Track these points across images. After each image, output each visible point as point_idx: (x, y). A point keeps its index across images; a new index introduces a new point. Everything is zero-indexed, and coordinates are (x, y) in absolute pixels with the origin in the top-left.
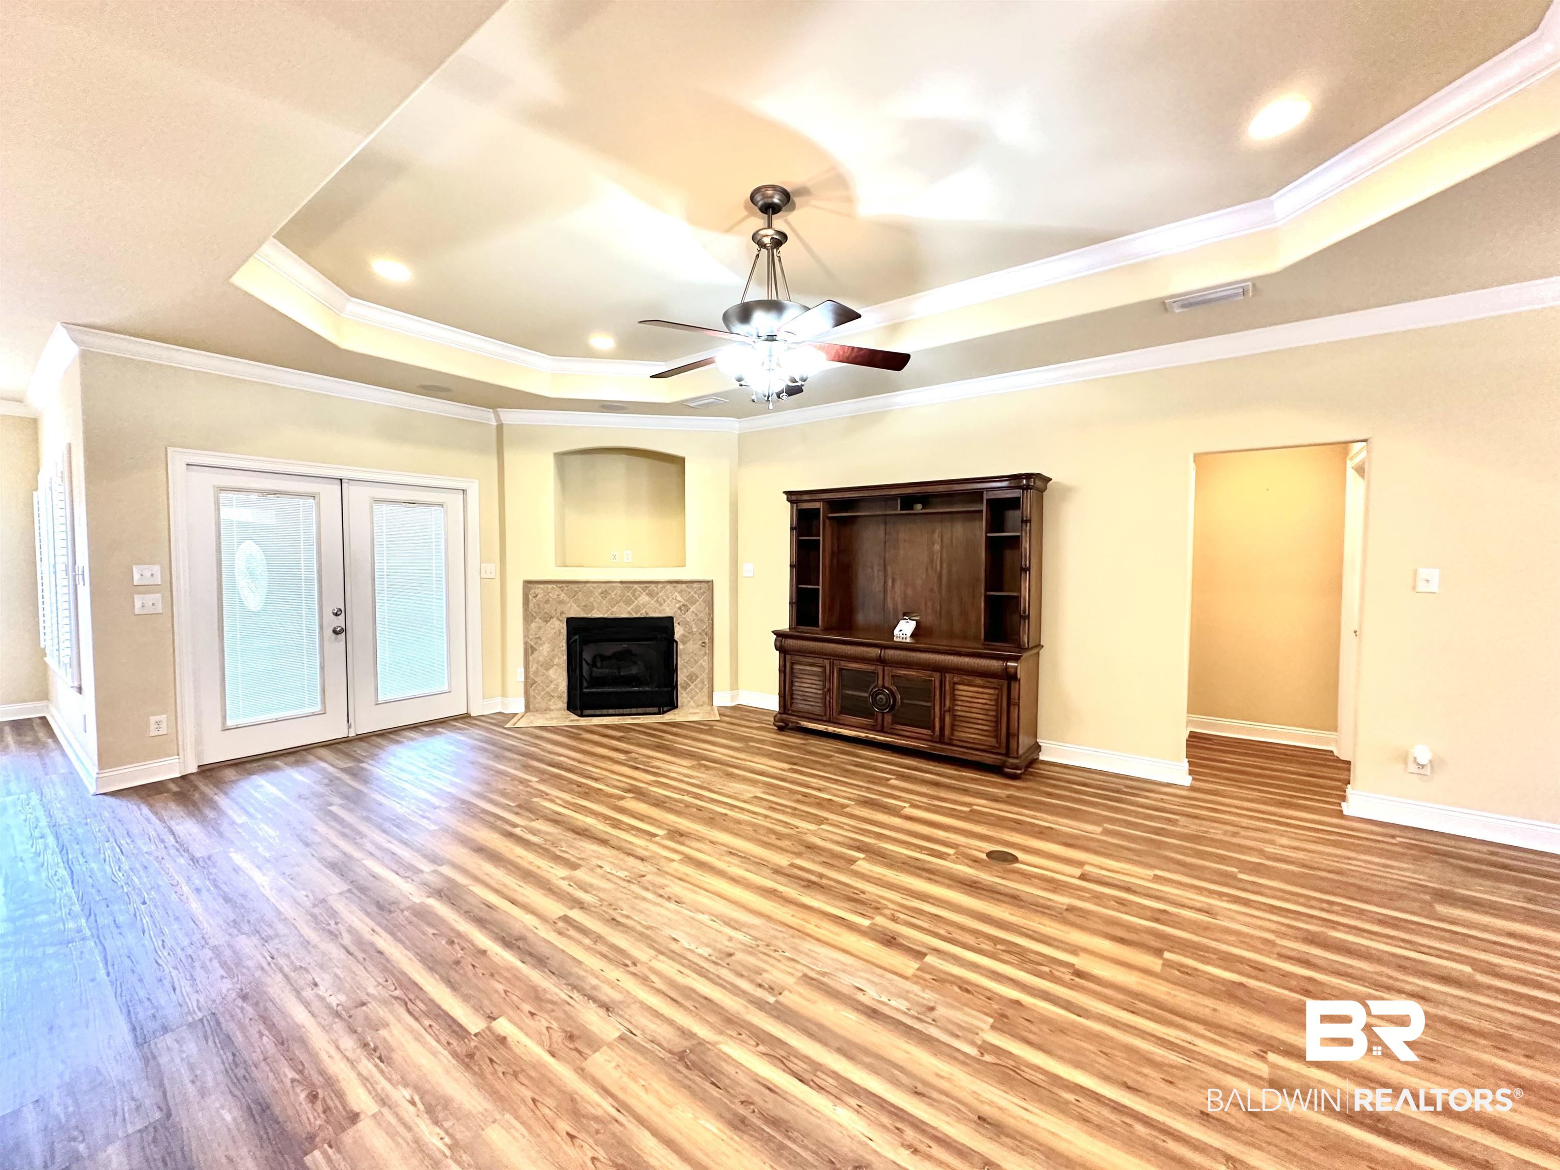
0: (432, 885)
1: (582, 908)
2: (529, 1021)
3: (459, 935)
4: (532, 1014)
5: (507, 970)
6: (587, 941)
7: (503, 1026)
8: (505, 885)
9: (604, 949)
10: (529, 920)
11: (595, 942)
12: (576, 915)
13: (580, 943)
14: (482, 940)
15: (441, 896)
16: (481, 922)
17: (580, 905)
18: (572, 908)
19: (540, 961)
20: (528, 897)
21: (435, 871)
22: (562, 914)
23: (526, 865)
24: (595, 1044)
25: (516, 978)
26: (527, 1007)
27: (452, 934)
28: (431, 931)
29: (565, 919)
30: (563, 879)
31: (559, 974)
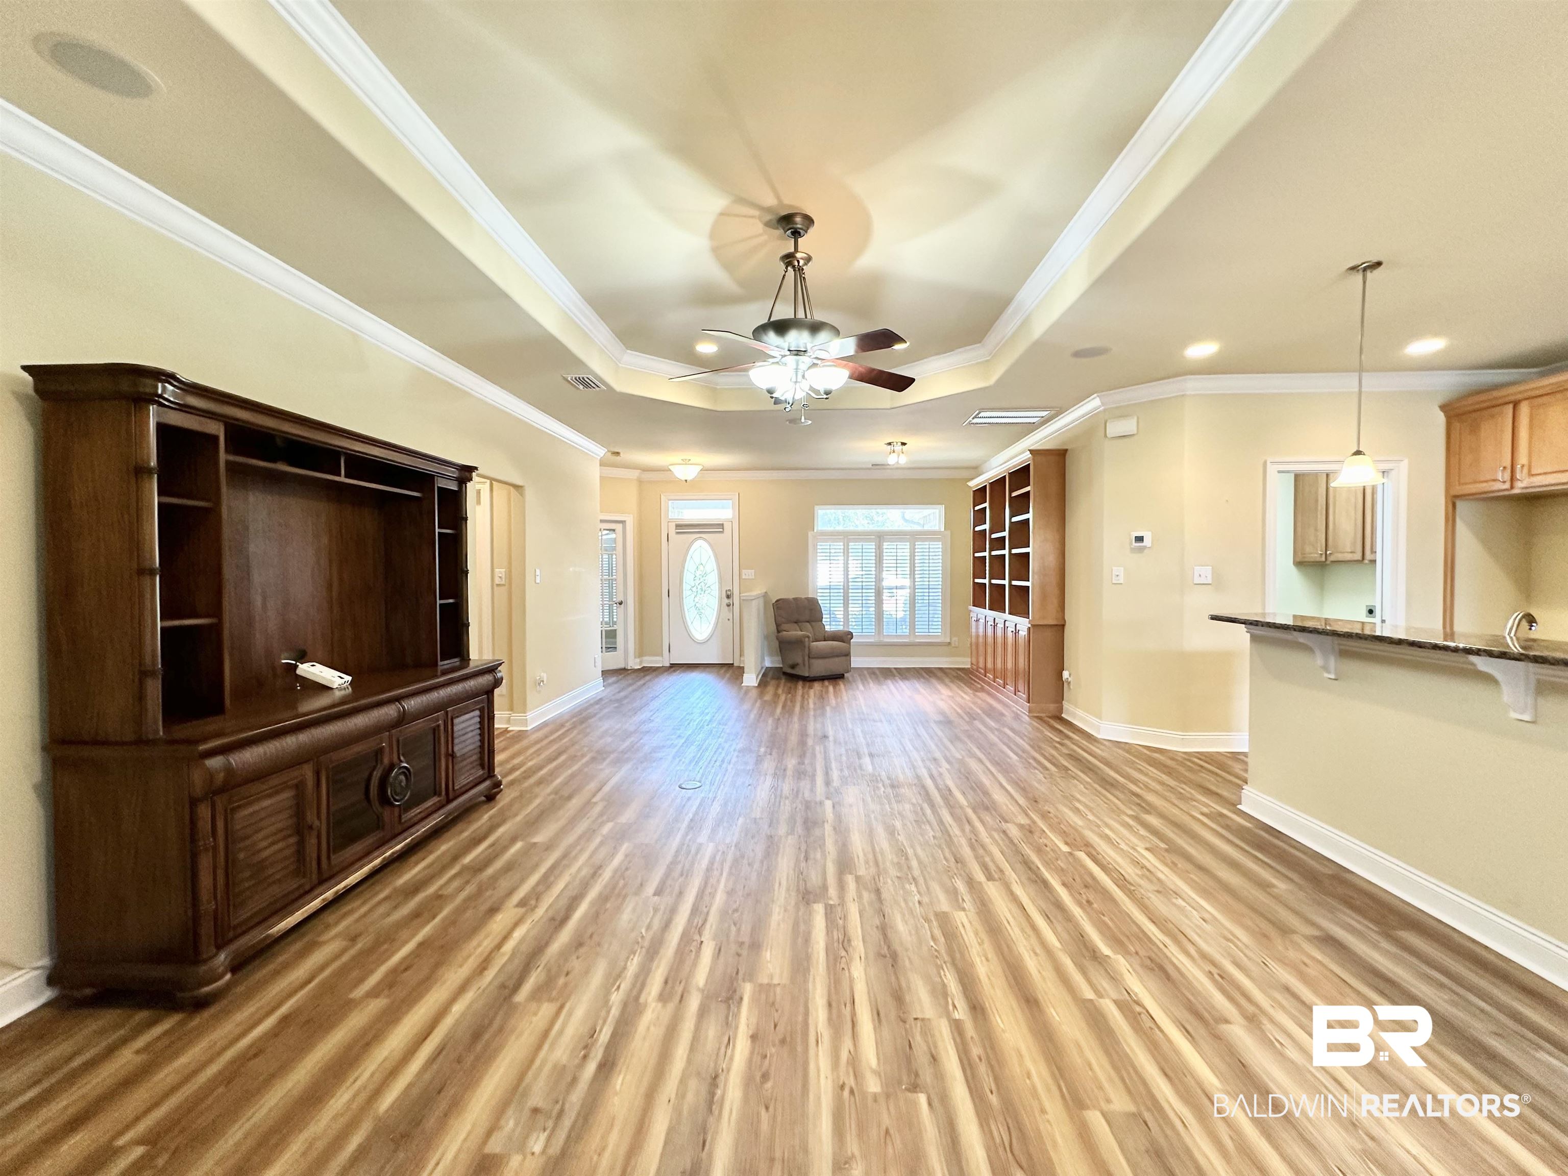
0: (1103, 972)
1: (971, 879)
2: (1048, 843)
3: (1080, 905)
4: (1046, 846)
5: (1051, 868)
6: (987, 859)
7: (1065, 849)
8: (1023, 930)
9: (981, 851)
10: (1018, 890)
11: (982, 857)
12: (980, 876)
13: (993, 860)
14: (1064, 894)
15: (1094, 951)
16: (1059, 906)
17: (971, 882)
18: (980, 883)
19: (1027, 864)
20: (1007, 907)
21: (1100, 995)
22: (990, 883)
23: (987, 945)
24: (1021, 827)
25: (1047, 864)
26: (1048, 849)
27: (1088, 909)
28: (1106, 919)
29: (990, 878)
30: (964, 909)
31: (1018, 852)
